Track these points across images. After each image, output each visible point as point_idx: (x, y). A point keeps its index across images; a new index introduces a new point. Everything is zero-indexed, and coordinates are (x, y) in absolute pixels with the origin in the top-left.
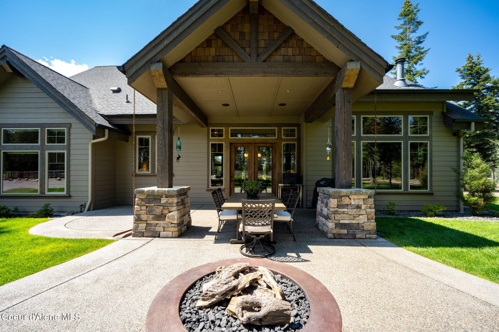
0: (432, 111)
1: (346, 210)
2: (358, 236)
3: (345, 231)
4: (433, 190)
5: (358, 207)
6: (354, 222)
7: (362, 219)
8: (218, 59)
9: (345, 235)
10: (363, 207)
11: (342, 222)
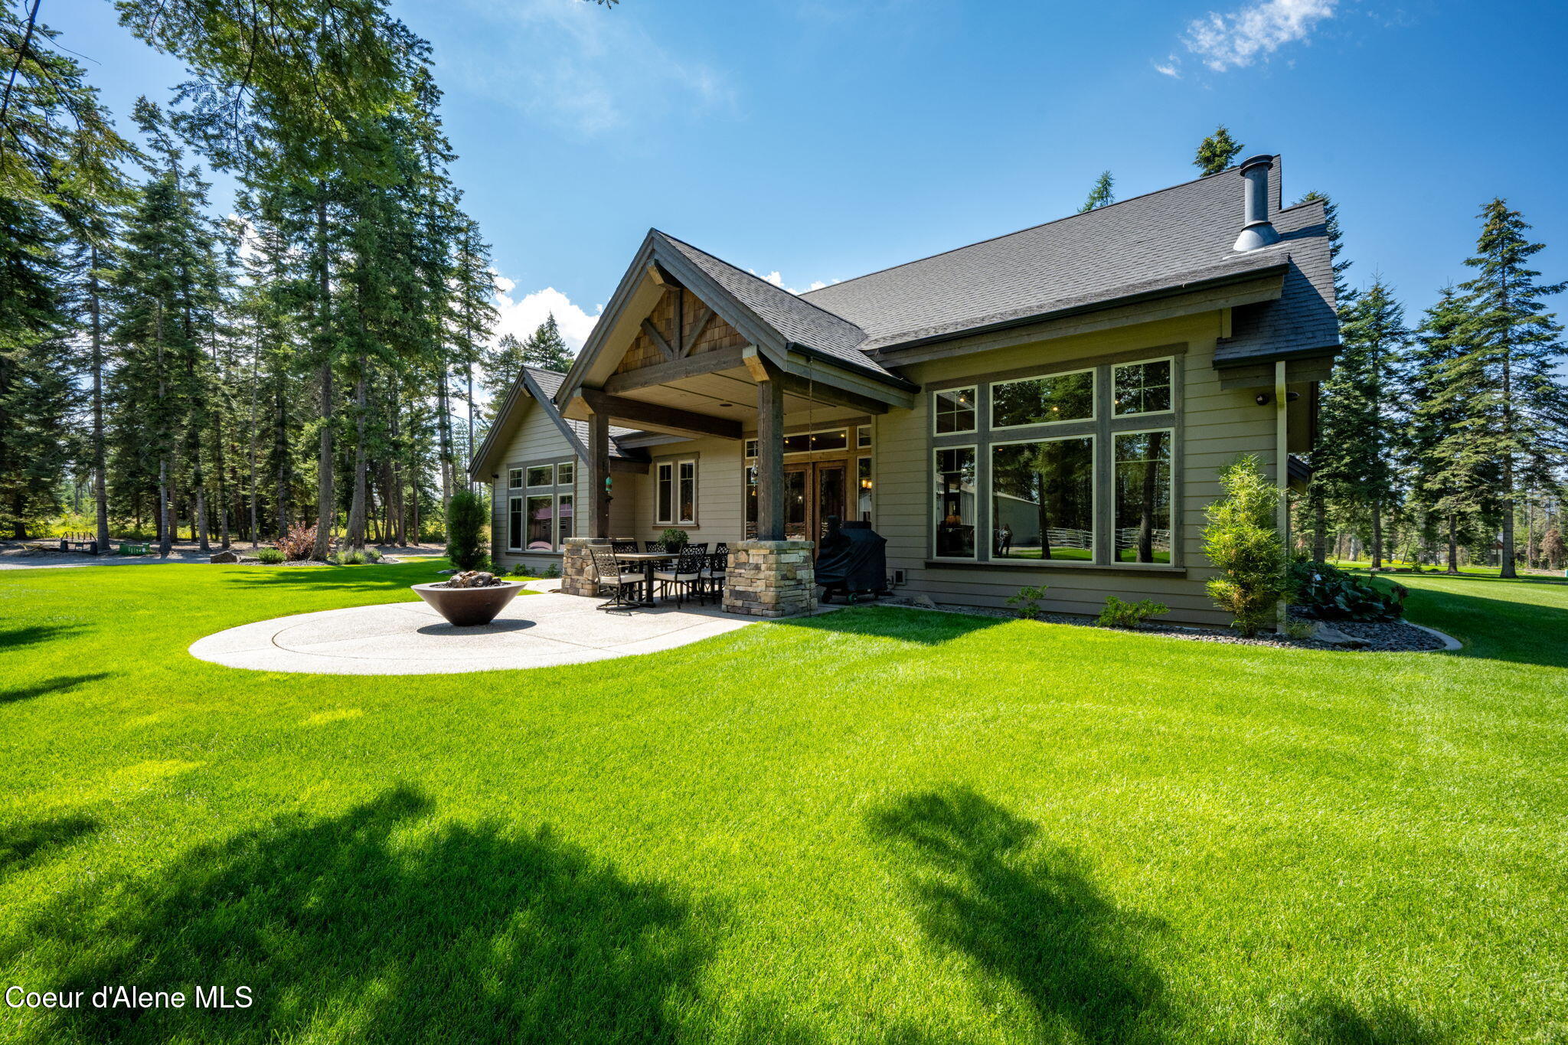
0: (1187, 339)
1: (743, 571)
2: (753, 611)
3: (739, 603)
4: (1188, 563)
5: (757, 568)
6: (750, 589)
7: (759, 586)
8: (647, 363)
9: (739, 608)
10: (763, 567)
11: (737, 588)
